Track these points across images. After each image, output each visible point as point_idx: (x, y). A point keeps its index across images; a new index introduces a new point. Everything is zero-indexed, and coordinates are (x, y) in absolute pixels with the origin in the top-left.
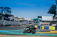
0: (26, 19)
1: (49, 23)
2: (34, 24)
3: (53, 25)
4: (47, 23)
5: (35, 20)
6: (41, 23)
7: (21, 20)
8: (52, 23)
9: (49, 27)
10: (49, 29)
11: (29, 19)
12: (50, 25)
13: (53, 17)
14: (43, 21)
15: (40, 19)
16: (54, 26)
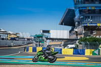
0: (21, 35)
1: (63, 43)
2: (36, 45)
3: (70, 46)
4: (59, 43)
5: (38, 37)
6: (48, 43)
7: (13, 36)
8: (67, 42)
9: (63, 50)
10: (63, 53)
11: (27, 35)
12: (65, 46)
13: (70, 32)
14: (53, 39)
15: (46, 34)
16: (71, 48)
